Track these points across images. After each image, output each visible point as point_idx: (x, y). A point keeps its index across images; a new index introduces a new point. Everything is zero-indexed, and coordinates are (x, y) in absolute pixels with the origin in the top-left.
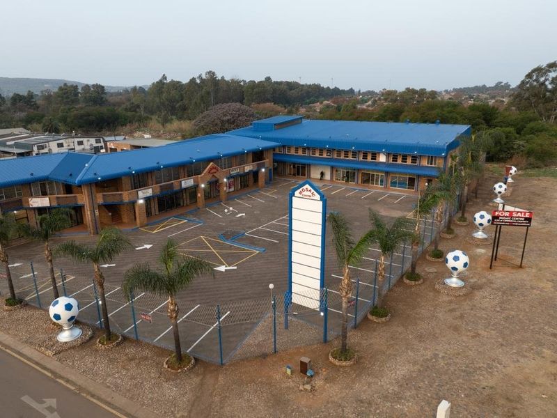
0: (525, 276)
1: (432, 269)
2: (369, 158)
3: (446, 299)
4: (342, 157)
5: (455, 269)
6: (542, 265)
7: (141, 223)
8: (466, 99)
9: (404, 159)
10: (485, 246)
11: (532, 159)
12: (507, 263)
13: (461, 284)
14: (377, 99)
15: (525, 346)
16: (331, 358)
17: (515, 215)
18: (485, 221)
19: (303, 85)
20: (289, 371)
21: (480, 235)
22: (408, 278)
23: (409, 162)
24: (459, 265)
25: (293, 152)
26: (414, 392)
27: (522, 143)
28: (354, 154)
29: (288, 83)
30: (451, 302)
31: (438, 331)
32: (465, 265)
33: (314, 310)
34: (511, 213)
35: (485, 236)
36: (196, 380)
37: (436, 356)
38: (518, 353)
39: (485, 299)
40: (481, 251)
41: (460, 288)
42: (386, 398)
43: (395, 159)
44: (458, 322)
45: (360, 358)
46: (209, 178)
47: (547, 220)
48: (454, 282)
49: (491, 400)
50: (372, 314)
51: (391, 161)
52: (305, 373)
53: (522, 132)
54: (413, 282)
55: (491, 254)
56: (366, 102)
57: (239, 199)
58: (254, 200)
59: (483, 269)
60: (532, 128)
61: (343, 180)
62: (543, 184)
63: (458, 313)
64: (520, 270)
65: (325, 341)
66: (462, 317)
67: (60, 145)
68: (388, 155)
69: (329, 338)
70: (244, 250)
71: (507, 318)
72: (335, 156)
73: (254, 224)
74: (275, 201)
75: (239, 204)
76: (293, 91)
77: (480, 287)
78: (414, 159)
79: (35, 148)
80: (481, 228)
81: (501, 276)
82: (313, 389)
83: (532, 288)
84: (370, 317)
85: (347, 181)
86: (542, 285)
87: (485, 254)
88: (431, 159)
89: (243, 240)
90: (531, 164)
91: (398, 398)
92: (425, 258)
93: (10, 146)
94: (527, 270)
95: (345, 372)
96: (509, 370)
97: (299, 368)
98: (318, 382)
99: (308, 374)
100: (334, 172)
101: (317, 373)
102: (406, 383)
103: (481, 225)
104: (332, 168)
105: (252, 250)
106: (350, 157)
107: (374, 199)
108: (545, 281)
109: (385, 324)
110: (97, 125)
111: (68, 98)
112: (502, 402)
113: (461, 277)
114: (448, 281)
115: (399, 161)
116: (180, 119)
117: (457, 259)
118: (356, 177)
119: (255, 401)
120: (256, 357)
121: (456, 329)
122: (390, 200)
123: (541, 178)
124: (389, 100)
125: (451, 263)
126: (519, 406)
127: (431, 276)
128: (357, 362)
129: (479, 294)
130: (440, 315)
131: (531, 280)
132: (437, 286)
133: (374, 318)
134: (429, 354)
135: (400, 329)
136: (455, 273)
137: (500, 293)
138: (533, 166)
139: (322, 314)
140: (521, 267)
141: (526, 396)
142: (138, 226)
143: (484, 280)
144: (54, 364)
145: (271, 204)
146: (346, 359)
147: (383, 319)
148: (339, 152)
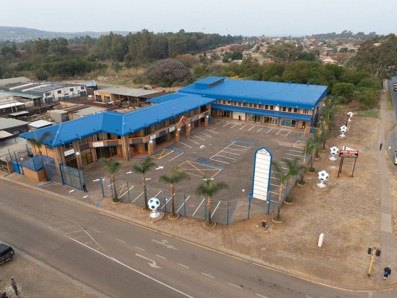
0: (354, 181)
1: (310, 178)
2: (269, 108)
3: (318, 193)
4: (253, 107)
5: (322, 179)
6: (362, 175)
7: (151, 153)
8: (322, 45)
9: (290, 109)
10: (336, 165)
11: (363, 105)
12: (345, 174)
13: (324, 186)
14: (259, 45)
15: (352, 214)
16: (273, 221)
17: (350, 152)
18: (335, 152)
19: (206, 35)
20: (257, 226)
21: (333, 159)
22: (299, 183)
23: (292, 111)
24: (324, 178)
25: (222, 103)
26: (308, 232)
27: (357, 92)
28: (260, 106)
29: (196, 34)
30: (320, 195)
31: (315, 208)
32: (327, 178)
33: (265, 201)
34: (349, 151)
35: (335, 159)
36: (220, 231)
37: (315, 218)
38: (349, 216)
39: (335, 193)
40: (333, 167)
41: (324, 188)
42: (298, 234)
43: (284, 109)
44: (324, 204)
45: (285, 220)
46: (182, 125)
47: (367, 148)
48: (321, 185)
49: (338, 234)
50: (286, 201)
51: (282, 110)
52: (265, 227)
53: (358, 84)
54: (302, 185)
55: (338, 169)
56: (252, 48)
57: (196, 135)
58: (206, 136)
59: (335, 178)
60: (364, 83)
61: (253, 120)
62: (368, 123)
63: (324, 200)
64: (352, 178)
65: (268, 213)
66: (325, 202)
67: (59, 92)
68: (280, 108)
69: (270, 213)
70: (213, 169)
71: (345, 202)
72: (248, 107)
73: (212, 152)
74: (218, 136)
75: (197, 139)
76: (200, 40)
77: (333, 187)
78: (295, 110)
79: (44, 95)
80: (333, 155)
81: (343, 181)
82: (269, 233)
83: (356, 187)
84: (285, 202)
85: (255, 121)
86: (361, 186)
87: (335, 169)
88: (305, 111)
89: (210, 162)
90: (361, 108)
91: (303, 234)
92: (306, 172)
93: (25, 93)
94: (355, 178)
95: (280, 225)
96: (345, 223)
97: (262, 225)
98: (270, 230)
99: (266, 227)
100: (248, 116)
101: (269, 227)
102: (305, 229)
103: (334, 154)
104: (246, 114)
105: (217, 169)
106: (258, 108)
107: (273, 134)
108: (363, 183)
109: (293, 205)
110: (71, 72)
111: (42, 48)
112: (342, 234)
113: (325, 183)
114: (318, 185)
115: (287, 111)
116: (128, 66)
117: (323, 175)
118: (261, 119)
119: (248, 237)
120: (241, 221)
121: (323, 207)
122: (282, 135)
123: (367, 118)
124: (270, 51)
125: (320, 177)
126: (348, 235)
127: (310, 182)
128: (284, 222)
129: (333, 191)
130: (316, 201)
131: (356, 183)
132: (313, 187)
133: (287, 203)
134: (313, 218)
135: (299, 207)
136: (322, 181)
137: (342, 190)
138: (363, 109)
139: (268, 202)
140: (352, 176)
141: (351, 232)
142: (149, 155)
143: (335, 183)
144: (155, 227)
145: (216, 138)
146: (279, 221)
147: (291, 203)
148: (251, 104)
